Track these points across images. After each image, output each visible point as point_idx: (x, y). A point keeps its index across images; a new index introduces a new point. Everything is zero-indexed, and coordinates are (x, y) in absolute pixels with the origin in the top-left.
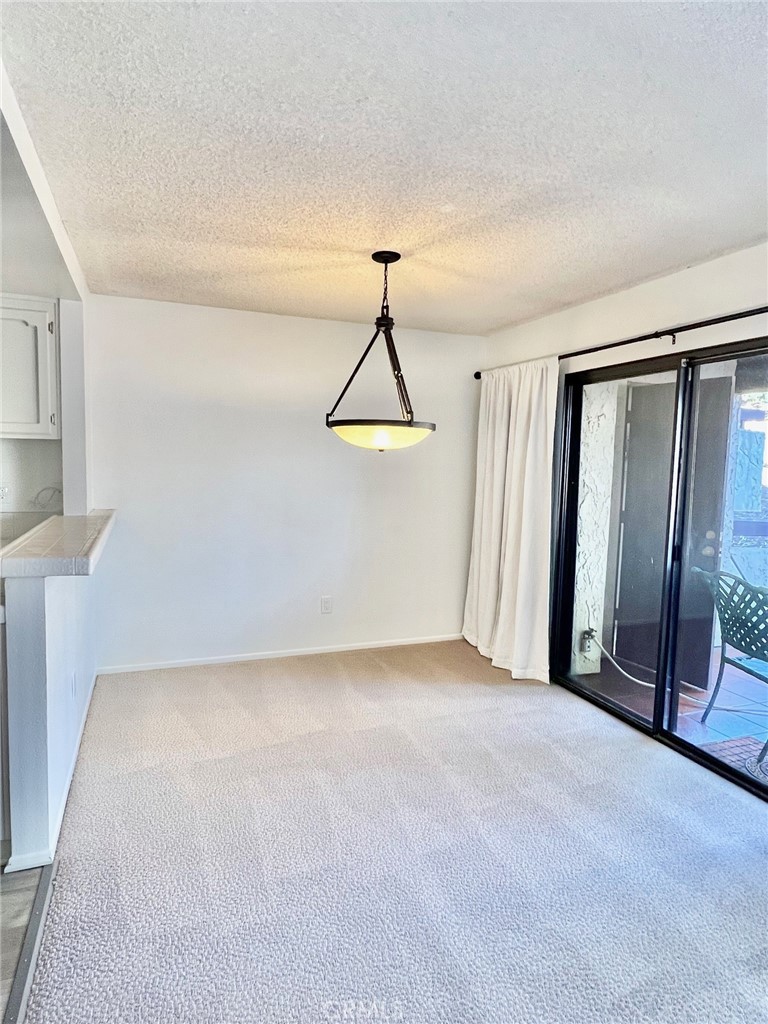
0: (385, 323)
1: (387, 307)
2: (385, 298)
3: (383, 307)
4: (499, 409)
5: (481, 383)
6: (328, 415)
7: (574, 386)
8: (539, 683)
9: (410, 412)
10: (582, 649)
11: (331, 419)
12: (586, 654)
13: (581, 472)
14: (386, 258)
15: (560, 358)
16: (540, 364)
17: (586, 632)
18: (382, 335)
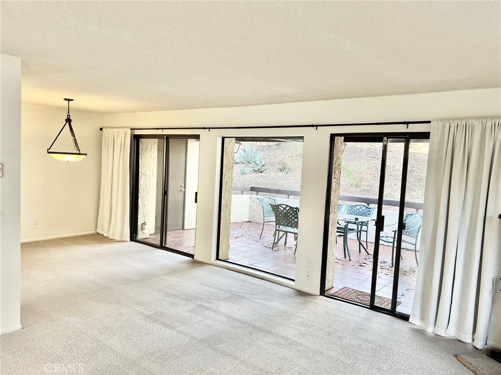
0: (69, 121)
1: (69, 116)
2: (69, 112)
3: (68, 115)
4: (110, 141)
5: (103, 132)
6: (48, 149)
7: (136, 139)
8: (127, 241)
9: (79, 150)
10: (142, 229)
11: (49, 151)
12: (144, 231)
13: (140, 168)
14: (69, 100)
15: (131, 129)
16: (125, 130)
17: (143, 224)
18: (67, 124)
